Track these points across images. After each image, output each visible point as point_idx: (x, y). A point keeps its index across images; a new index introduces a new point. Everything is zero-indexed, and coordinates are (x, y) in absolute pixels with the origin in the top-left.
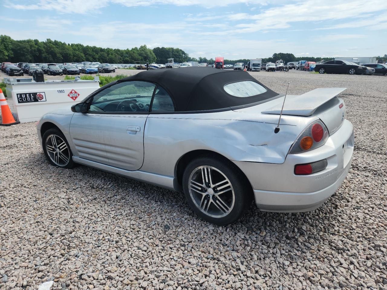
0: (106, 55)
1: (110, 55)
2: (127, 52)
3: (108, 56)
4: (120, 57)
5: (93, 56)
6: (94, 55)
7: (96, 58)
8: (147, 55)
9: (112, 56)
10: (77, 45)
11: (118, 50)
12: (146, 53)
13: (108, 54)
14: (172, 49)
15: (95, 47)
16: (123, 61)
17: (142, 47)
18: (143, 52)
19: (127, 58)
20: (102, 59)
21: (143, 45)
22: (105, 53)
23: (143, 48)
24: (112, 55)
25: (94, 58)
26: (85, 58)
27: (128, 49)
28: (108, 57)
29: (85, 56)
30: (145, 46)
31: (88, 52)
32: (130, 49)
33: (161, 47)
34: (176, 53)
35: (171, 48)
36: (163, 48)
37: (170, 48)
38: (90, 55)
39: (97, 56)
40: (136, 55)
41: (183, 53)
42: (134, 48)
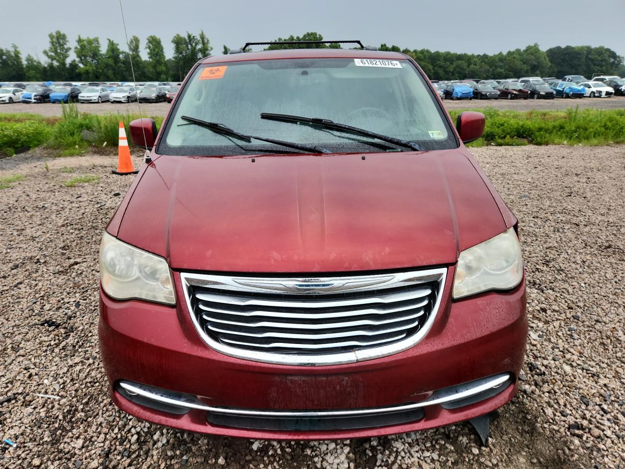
0: (465, 65)
1: (472, 65)
2: (501, 58)
3: (468, 67)
4: (488, 68)
5: (444, 68)
6: (448, 67)
7: (449, 72)
8: (539, 62)
9: (475, 67)
10: (422, 52)
11: (485, 56)
12: (538, 58)
13: (469, 64)
14: (589, 48)
15: (448, 53)
16: (492, 75)
17: (529, 48)
18: (532, 57)
19: (502, 68)
20: (459, 73)
21: (532, 45)
22: (464, 62)
23: (532, 51)
24: (475, 65)
25: (446, 72)
26: (433, 71)
27: (500, 53)
28: (467, 70)
29: (433, 69)
30: (536, 45)
31: (438, 62)
32: (505, 53)
33: (563, 46)
34: (597, 56)
35: (587, 47)
36: (568, 48)
37: (583, 48)
38: (440, 67)
39: (451, 69)
40: (519, 64)
41: (613, 55)
42: (513, 50)
